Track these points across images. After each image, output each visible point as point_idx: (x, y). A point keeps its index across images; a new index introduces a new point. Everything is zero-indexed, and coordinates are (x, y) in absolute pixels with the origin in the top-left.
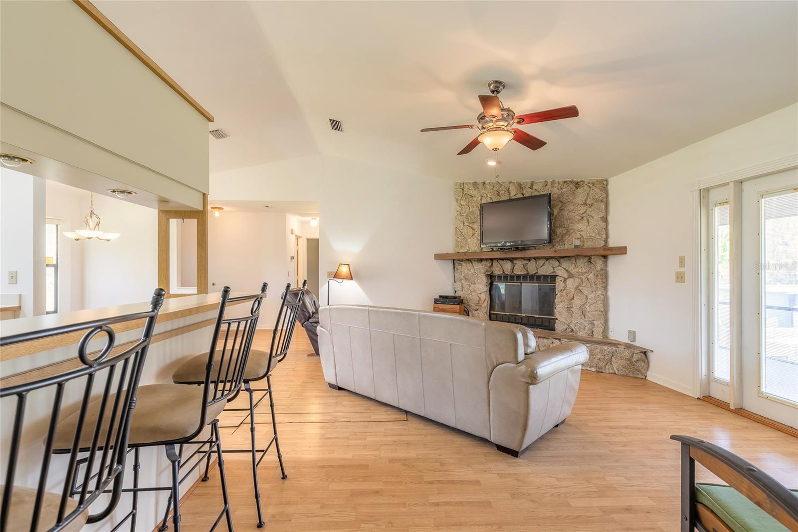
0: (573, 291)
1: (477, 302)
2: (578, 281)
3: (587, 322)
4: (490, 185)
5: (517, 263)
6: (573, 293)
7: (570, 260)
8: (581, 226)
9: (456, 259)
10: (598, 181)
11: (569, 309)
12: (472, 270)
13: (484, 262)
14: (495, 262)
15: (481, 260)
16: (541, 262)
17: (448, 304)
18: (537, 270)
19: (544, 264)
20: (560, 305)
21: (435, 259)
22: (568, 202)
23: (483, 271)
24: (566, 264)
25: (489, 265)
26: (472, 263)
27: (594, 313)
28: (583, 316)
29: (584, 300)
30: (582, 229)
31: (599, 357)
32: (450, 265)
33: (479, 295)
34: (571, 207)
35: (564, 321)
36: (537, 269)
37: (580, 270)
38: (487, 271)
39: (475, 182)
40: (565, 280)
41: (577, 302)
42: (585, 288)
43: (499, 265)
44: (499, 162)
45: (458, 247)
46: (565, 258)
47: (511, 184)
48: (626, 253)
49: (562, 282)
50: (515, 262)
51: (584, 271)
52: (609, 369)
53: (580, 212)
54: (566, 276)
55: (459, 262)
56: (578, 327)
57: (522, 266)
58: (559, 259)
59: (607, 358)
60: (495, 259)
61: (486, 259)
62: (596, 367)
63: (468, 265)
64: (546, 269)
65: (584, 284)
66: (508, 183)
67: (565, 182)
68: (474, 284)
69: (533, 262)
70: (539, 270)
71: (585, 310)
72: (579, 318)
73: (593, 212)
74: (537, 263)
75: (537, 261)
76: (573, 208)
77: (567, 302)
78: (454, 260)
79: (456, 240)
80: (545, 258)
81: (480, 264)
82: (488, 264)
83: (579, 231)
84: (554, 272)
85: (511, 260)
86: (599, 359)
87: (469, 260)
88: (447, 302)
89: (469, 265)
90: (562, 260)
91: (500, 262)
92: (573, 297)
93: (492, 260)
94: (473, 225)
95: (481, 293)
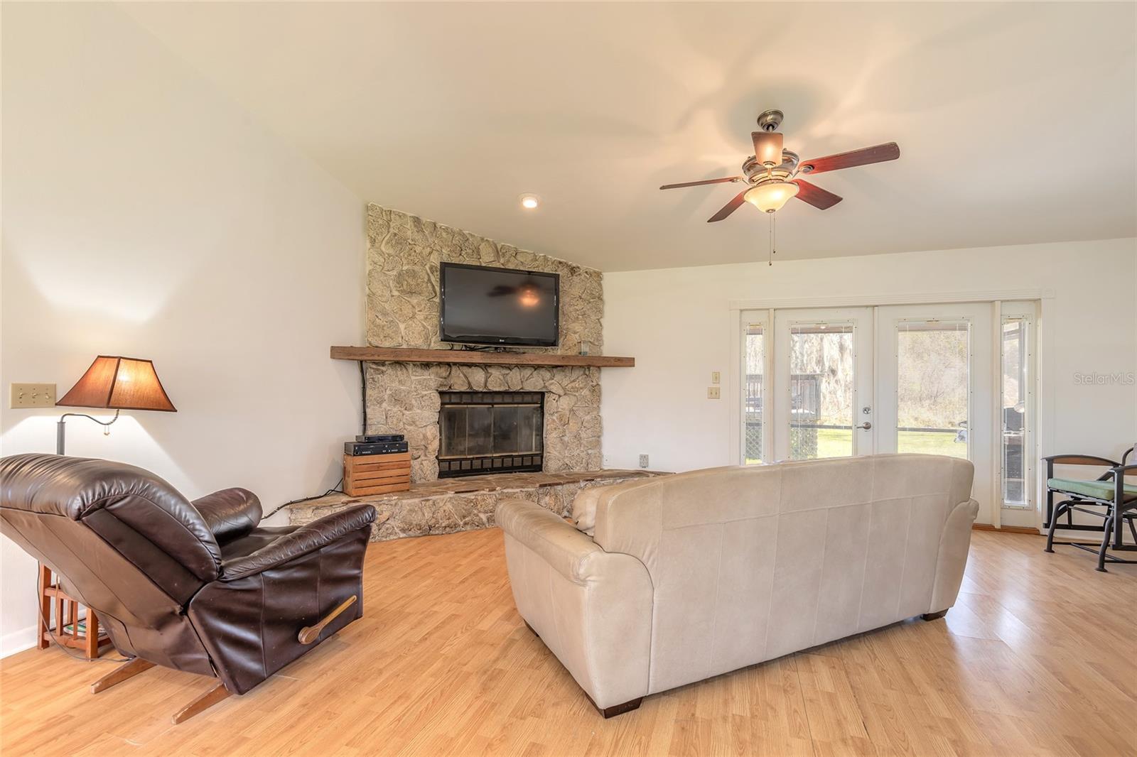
0: (568, 412)
1: (420, 443)
2: (573, 399)
3: (585, 453)
4: (448, 233)
5: (493, 372)
6: (568, 416)
7: (564, 371)
8: (577, 327)
9: (366, 361)
10: (595, 272)
11: (561, 438)
12: (409, 383)
13: (433, 370)
14: (454, 369)
15: (427, 365)
16: (528, 372)
17: (387, 453)
19: (531, 374)
21: (331, 356)
22: (564, 291)
23: (433, 384)
24: (559, 376)
26: (407, 370)
27: (590, 439)
29: (579, 424)
30: (579, 330)
32: (355, 369)
33: (422, 430)
35: (558, 455)
37: (577, 386)
38: (441, 385)
40: (559, 398)
41: (573, 427)
42: (579, 408)
43: (461, 375)
45: (378, 336)
46: (559, 368)
47: (484, 242)
48: (634, 366)
49: (555, 401)
50: (490, 370)
51: (581, 386)
53: (577, 307)
54: (561, 392)
55: (374, 366)
56: (574, 461)
58: (550, 368)
60: (455, 364)
61: (440, 364)
64: (533, 382)
65: (579, 403)
66: (479, 239)
67: (560, 263)
68: (410, 409)
69: (516, 371)
71: (580, 438)
72: (576, 449)
73: (590, 311)
74: (522, 373)
75: (522, 371)
76: (568, 299)
77: (561, 429)
78: (361, 362)
79: (373, 323)
80: (534, 367)
81: (426, 373)
82: (443, 371)
84: (544, 387)
85: (485, 366)
87: (399, 364)
88: (384, 448)
89: (400, 373)
90: (554, 371)
91: (465, 369)
92: (569, 420)
93: (449, 365)
94: (410, 297)
95: (424, 427)
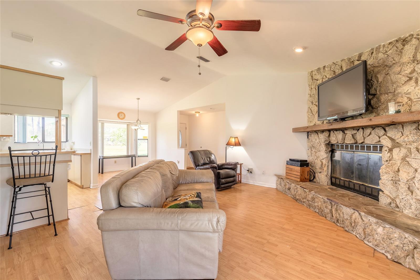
0: (399, 162)
1: (320, 166)
2: (404, 151)
3: (414, 200)
5: (348, 133)
6: (399, 166)
7: (397, 128)
8: (408, 88)
9: (309, 131)
11: (395, 182)
12: (318, 140)
13: (324, 133)
14: (331, 132)
15: (323, 131)
16: (368, 131)
17: (294, 166)
18: (364, 140)
19: (370, 133)
20: (385, 177)
21: (293, 132)
22: (394, 64)
23: (324, 140)
24: (392, 133)
25: (327, 135)
26: (318, 134)
28: (409, 192)
29: (411, 174)
30: (409, 91)
31: (397, 243)
32: (305, 135)
33: (322, 160)
34: (397, 69)
35: (388, 194)
36: (364, 138)
37: (407, 139)
38: (327, 141)
39: (318, 68)
40: (391, 150)
41: (404, 176)
42: (413, 160)
43: (334, 135)
44: (305, 48)
45: (309, 122)
46: (391, 126)
47: (343, 62)
49: (387, 152)
50: (346, 132)
51: (411, 139)
52: (409, 263)
53: (407, 72)
54: (391, 146)
56: (403, 204)
57: (351, 135)
58: (384, 127)
59: (407, 248)
61: (327, 131)
62: (393, 254)
63: (315, 136)
64: (372, 139)
65: (413, 155)
66: (340, 61)
67: (391, 43)
68: (319, 151)
69: (361, 131)
70: (365, 139)
71: (412, 186)
72: (405, 194)
74: (365, 132)
75: (365, 130)
76: (399, 69)
77: (392, 174)
78: (308, 133)
79: (308, 117)
80: (373, 127)
81: (322, 135)
83: (406, 94)
84: (379, 141)
85: (343, 130)
86: (397, 246)
87: (316, 132)
90: (387, 129)
91: (335, 132)
92: (399, 169)
93: (329, 131)
95: (323, 159)
